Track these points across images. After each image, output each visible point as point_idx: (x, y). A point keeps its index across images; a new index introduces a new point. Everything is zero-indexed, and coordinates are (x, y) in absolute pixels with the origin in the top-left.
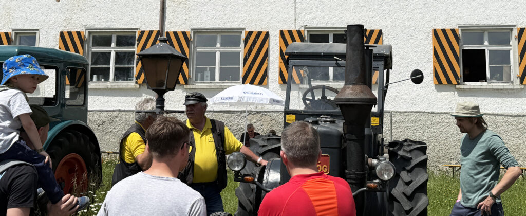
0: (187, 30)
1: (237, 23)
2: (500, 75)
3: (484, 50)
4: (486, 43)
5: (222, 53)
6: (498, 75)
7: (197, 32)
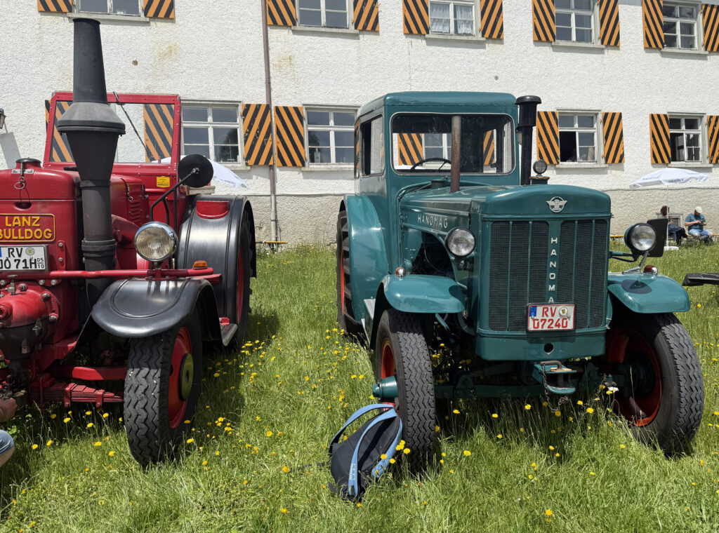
0: (299, 105)
1: (351, 99)
2: (586, 155)
3: (575, 133)
4: (576, 125)
5: (336, 133)
6: (585, 156)
7: (309, 107)
